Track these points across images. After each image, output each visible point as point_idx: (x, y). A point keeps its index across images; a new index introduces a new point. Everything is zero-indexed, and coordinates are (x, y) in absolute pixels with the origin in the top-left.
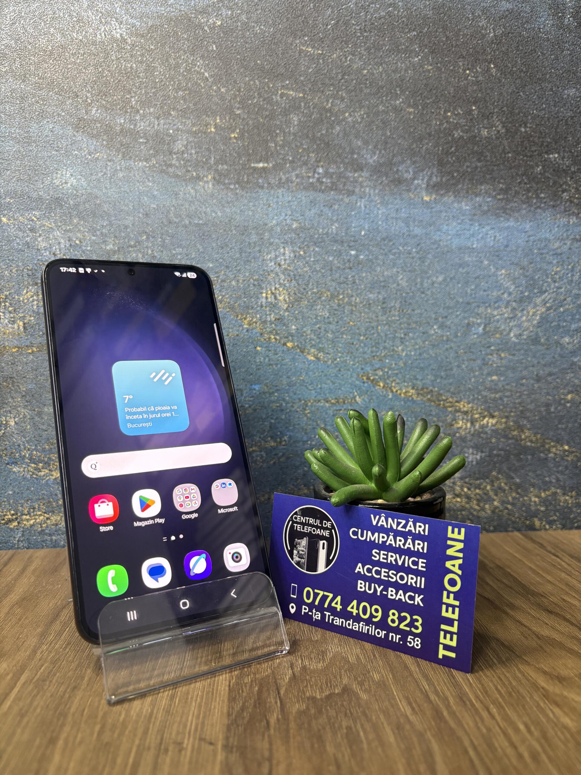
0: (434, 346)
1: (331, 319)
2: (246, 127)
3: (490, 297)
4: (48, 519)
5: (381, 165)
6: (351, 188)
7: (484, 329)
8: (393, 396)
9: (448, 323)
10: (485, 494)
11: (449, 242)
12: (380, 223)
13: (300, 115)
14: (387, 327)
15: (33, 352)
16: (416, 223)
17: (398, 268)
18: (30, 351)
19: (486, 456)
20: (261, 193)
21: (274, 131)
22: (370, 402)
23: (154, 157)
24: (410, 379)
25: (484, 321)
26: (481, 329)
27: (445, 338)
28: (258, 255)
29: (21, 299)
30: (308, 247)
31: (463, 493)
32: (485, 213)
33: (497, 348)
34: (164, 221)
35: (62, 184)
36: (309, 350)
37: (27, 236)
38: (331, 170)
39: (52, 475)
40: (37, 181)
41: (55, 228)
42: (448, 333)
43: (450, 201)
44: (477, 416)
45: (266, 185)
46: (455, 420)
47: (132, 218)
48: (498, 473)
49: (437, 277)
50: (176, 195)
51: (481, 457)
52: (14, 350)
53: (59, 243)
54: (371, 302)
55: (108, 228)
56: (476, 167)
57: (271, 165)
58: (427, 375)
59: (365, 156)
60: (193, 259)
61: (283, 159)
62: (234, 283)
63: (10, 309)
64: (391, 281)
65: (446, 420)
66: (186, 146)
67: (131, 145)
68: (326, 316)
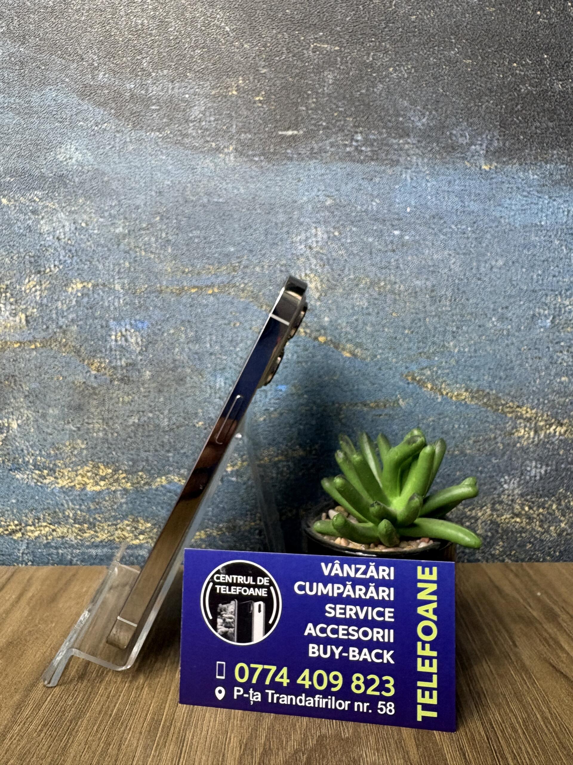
0: (491, 341)
1: (371, 310)
2: (272, 88)
3: (561, 283)
4: (54, 530)
5: (431, 129)
6: (395, 158)
7: (552, 322)
8: (443, 399)
9: (510, 315)
10: (550, 514)
11: (511, 219)
12: (429, 197)
13: (336, 71)
14: (436, 319)
15: (36, 347)
16: (473, 197)
17: (450, 250)
18: (33, 347)
19: (551, 470)
20: (290, 165)
21: (305, 92)
22: (415, 405)
23: (168, 126)
24: (463, 380)
25: (553, 312)
26: (548, 322)
27: (505, 333)
28: (285, 236)
29: (23, 289)
30: (345, 227)
31: (523, 512)
32: (556, 183)
33: (569, 344)
34: (180, 200)
35: (66, 160)
36: (344, 346)
37: (29, 219)
38: (372, 137)
39: (58, 483)
40: (39, 157)
41: (59, 209)
42: (509, 327)
43: (514, 170)
44: (542, 424)
45: (295, 156)
46: (516, 428)
47: (143, 197)
48: (566, 491)
49: (497, 261)
50: (193, 169)
51: (546, 471)
52: (16, 346)
53: (64, 226)
54: (417, 289)
55: (117, 208)
56: (547, 128)
57: (301, 132)
58: (484, 375)
59: (412, 119)
60: (212, 242)
61: (315, 125)
62: (258, 269)
63: (12, 300)
64: (442, 265)
65: (505, 428)
66: (203, 113)
67: (142, 114)
68: (365, 307)
